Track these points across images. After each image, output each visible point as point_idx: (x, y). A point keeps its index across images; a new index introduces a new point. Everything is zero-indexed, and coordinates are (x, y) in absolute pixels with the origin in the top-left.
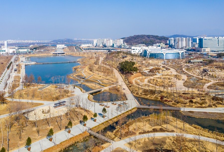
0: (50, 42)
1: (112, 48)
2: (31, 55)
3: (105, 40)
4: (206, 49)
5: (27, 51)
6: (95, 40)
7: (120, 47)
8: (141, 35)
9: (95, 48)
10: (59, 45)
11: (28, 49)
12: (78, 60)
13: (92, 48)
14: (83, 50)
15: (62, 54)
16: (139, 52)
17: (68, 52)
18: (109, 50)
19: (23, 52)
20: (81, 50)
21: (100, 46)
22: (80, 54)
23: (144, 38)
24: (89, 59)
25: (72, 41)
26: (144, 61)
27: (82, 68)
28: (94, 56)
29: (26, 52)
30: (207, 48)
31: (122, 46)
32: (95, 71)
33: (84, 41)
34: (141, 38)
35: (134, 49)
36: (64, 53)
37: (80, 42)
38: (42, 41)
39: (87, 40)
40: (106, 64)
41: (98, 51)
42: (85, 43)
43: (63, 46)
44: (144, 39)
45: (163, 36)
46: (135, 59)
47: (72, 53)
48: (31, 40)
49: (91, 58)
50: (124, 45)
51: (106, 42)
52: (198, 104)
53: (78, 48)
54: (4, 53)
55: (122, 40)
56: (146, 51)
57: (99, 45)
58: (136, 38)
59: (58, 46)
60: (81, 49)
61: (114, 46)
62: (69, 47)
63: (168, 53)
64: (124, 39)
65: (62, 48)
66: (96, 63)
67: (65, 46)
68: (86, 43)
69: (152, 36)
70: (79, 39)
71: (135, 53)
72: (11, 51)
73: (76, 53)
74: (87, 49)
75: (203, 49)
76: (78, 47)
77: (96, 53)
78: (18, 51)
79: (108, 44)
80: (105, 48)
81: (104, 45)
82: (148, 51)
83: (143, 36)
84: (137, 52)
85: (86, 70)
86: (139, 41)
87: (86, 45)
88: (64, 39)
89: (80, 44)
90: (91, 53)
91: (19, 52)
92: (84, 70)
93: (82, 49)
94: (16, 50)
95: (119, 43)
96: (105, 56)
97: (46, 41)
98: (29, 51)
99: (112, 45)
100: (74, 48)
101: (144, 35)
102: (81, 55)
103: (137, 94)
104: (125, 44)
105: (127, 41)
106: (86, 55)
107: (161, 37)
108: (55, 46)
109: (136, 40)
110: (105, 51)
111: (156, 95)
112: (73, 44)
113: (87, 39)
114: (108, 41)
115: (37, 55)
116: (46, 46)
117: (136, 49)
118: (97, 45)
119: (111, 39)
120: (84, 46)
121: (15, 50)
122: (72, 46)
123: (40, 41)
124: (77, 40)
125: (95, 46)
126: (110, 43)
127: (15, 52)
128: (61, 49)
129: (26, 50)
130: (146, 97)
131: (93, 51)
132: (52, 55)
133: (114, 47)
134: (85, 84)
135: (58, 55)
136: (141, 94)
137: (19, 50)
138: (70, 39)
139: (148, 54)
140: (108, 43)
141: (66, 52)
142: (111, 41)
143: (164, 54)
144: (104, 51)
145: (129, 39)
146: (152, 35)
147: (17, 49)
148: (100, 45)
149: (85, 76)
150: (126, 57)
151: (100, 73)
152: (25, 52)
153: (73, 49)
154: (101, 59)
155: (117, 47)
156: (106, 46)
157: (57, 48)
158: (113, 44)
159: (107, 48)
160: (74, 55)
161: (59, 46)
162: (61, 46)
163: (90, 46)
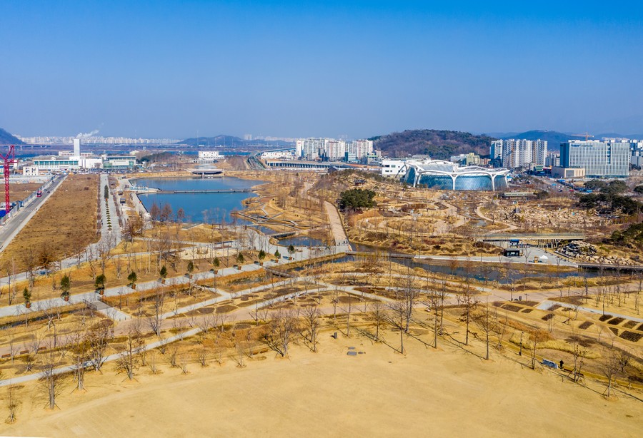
0: (178, 143)
1: (342, 164)
2: (141, 174)
3: (326, 141)
4: (575, 170)
5: (128, 164)
6: (299, 141)
7: (364, 161)
8: (423, 131)
9: (300, 163)
10: (204, 153)
11: (131, 160)
12: (254, 187)
13: (292, 163)
14: (266, 166)
15: (215, 175)
16: (400, 173)
17: (227, 170)
18: (331, 169)
19: (122, 166)
20: (262, 167)
21: (313, 158)
22: (258, 175)
23: (431, 139)
24: (279, 186)
25: (238, 142)
26: (401, 192)
27: (262, 202)
28: (293, 179)
29: (127, 166)
30: (579, 167)
31: (370, 160)
32: (288, 206)
33: (270, 143)
34: (424, 138)
35: (388, 166)
36: (220, 173)
37: (259, 145)
38: (154, 141)
39: (279, 141)
40: (314, 196)
41: (303, 169)
42: (274, 147)
43: (215, 155)
44: (430, 143)
45: (483, 135)
46: (384, 187)
47: (238, 172)
48: (125, 137)
49: (283, 184)
50: (374, 156)
51: (328, 147)
52: (446, 251)
53: (255, 161)
54: (75, 167)
55: (371, 143)
56: (414, 171)
57: (310, 155)
58: (410, 139)
59: (202, 154)
60: (262, 164)
61: (349, 159)
62: (229, 158)
63: (464, 177)
64: (378, 140)
65: (212, 160)
66: (293, 194)
67: (220, 156)
68: (277, 148)
69: (452, 134)
70: (258, 138)
71: (388, 176)
72: (90, 163)
73: (248, 173)
74: (277, 164)
75: (566, 169)
76: (253, 158)
77: (297, 175)
78: (107, 165)
79: (334, 152)
80: (324, 163)
81: (321, 154)
82: (418, 170)
83: (428, 134)
84: (395, 171)
85: (271, 206)
86: (415, 145)
87: (275, 153)
88: (217, 137)
89: (259, 152)
90: (286, 174)
91: (110, 167)
92: (265, 206)
93: (264, 164)
94: (103, 161)
95: (362, 152)
96: (316, 180)
97: (165, 142)
98: (135, 164)
99: (343, 155)
100: (245, 162)
101: (433, 131)
102: (260, 178)
103: (356, 239)
104: (379, 153)
105: (384, 146)
106: (273, 178)
107: (477, 137)
108: (194, 155)
109: (407, 144)
110: (323, 169)
111: (387, 240)
112: (242, 151)
113: (280, 139)
114: (335, 145)
115: (155, 175)
116: (171, 154)
117: (394, 166)
118: (305, 155)
119: (343, 140)
120: (268, 156)
121: (100, 161)
122: (238, 155)
123: (148, 141)
124: (251, 139)
125: (300, 158)
126: (338, 149)
127: (101, 167)
128: (209, 162)
129: (126, 163)
130: (369, 243)
131: (292, 169)
132: (189, 175)
133: (347, 160)
134: (265, 225)
135: (206, 175)
136: (362, 239)
137: (111, 161)
138: (231, 137)
139: (418, 177)
140: (334, 149)
141: (225, 169)
142: (342, 144)
143: (454, 179)
144: (319, 169)
145: (392, 141)
146: (453, 132)
147: (105, 159)
148: (313, 154)
149: (267, 214)
150: (363, 182)
151: (297, 210)
152: (124, 166)
153: (242, 164)
154: (308, 186)
155: (357, 162)
156: (326, 159)
157: (200, 159)
158: (346, 154)
159: (328, 163)
160: (245, 178)
161: (206, 155)
162: (210, 156)
163: (287, 157)
